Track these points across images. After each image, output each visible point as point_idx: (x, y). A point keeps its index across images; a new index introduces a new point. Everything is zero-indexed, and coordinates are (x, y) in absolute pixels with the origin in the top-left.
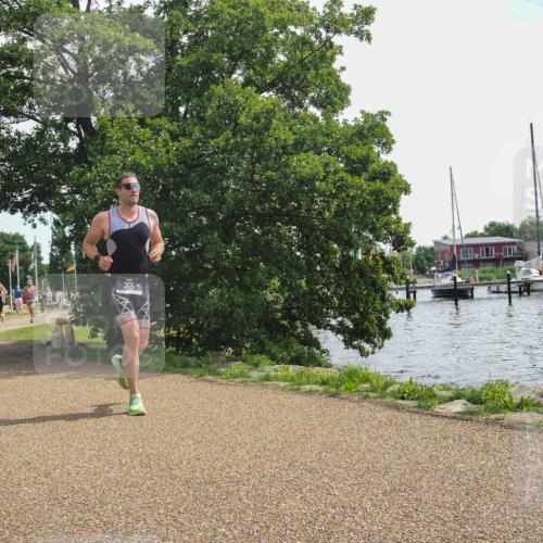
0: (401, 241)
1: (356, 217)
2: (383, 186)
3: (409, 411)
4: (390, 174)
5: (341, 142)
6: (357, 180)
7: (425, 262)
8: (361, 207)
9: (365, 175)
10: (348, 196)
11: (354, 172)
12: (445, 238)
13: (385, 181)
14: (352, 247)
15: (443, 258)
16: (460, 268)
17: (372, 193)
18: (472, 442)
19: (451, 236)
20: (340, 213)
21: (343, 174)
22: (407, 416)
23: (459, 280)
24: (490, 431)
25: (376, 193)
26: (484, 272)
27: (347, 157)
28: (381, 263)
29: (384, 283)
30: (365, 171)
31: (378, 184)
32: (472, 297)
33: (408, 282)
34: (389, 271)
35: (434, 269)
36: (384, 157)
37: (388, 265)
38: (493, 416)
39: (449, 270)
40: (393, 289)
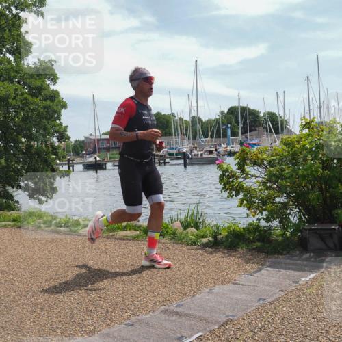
0: (63, 136)
1: (36, 121)
2: (51, 104)
3: (64, 234)
4: (55, 97)
5: (26, 76)
6: (35, 99)
7: (79, 149)
8: (38, 115)
9: (40, 97)
10: (30, 109)
11: (33, 95)
12: (91, 135)
13: (52, 101)
14: (32, 139)
15: (90, 146)
16: (99, 152)
17: (45, 108)
18: (99, 249)
19: (94, 134)
20: (25, 119)
21: (26, 96)
22: (63, 237)
23: (98, 159)
24: (108, 242)
25: (47, 108)
26: (112, 154)
27: (29, 86)
28: (51, 149)
29: (53, 160)
30: (41, 95)
31: (48, 102)
32: (105, 169)
33: (69, 160)
34: (56, 154)
35: (84, 152)
36: (52, 87)
37: (55, 150)
38: (111, 234)
39: (92, 153)
40: (60, 164)
